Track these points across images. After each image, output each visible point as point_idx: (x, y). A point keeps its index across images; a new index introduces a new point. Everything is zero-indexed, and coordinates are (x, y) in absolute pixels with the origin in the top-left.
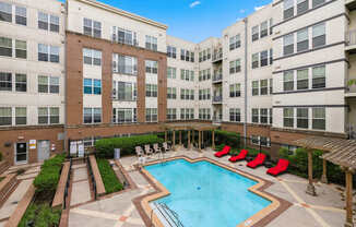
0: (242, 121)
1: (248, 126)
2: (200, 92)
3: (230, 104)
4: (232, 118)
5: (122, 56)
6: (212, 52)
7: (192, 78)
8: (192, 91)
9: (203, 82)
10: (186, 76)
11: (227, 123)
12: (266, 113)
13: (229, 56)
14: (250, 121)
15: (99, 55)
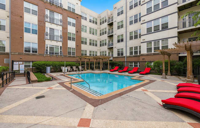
0: (124, 55)
1: (127, 57)
2: (101, 42)
3: (117, 46)
4: (118, 54)
5: (52, 11)
6: (107, 19)
7: (96, 33)
8: (96, 41)
9: (102, 36)
10: (92, 32)
11: (116, 58)
12: (137, 49)
13: (117, 20)
14: (128, 55)
15: (36, 8)
